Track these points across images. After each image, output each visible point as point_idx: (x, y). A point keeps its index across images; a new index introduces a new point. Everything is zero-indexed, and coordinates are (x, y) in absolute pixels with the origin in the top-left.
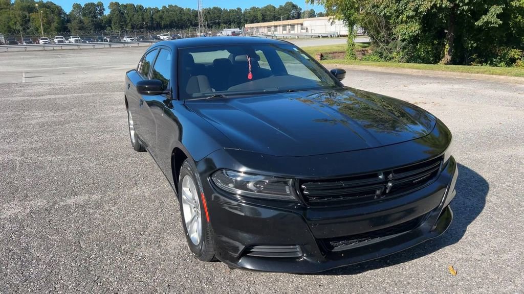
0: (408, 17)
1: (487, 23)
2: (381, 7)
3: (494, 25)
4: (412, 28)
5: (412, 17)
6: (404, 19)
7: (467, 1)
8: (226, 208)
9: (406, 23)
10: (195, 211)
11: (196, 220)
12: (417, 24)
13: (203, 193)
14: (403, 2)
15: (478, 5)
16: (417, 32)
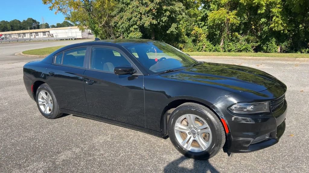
0: (135, 29)
1: (172, 32)
2: (120, 23)
3: (175, 33)
4: (138, 34)
5: (137, 29)
6: (133, 30)
7: (164, 21)
8: (244, 122)
9: (134, 32)
10: (190, 134)
11: (192, 139)
12: (139, 32)
13: (224, 119)
14: (131, 21)
15: (168, 23)
16: (140, 36)
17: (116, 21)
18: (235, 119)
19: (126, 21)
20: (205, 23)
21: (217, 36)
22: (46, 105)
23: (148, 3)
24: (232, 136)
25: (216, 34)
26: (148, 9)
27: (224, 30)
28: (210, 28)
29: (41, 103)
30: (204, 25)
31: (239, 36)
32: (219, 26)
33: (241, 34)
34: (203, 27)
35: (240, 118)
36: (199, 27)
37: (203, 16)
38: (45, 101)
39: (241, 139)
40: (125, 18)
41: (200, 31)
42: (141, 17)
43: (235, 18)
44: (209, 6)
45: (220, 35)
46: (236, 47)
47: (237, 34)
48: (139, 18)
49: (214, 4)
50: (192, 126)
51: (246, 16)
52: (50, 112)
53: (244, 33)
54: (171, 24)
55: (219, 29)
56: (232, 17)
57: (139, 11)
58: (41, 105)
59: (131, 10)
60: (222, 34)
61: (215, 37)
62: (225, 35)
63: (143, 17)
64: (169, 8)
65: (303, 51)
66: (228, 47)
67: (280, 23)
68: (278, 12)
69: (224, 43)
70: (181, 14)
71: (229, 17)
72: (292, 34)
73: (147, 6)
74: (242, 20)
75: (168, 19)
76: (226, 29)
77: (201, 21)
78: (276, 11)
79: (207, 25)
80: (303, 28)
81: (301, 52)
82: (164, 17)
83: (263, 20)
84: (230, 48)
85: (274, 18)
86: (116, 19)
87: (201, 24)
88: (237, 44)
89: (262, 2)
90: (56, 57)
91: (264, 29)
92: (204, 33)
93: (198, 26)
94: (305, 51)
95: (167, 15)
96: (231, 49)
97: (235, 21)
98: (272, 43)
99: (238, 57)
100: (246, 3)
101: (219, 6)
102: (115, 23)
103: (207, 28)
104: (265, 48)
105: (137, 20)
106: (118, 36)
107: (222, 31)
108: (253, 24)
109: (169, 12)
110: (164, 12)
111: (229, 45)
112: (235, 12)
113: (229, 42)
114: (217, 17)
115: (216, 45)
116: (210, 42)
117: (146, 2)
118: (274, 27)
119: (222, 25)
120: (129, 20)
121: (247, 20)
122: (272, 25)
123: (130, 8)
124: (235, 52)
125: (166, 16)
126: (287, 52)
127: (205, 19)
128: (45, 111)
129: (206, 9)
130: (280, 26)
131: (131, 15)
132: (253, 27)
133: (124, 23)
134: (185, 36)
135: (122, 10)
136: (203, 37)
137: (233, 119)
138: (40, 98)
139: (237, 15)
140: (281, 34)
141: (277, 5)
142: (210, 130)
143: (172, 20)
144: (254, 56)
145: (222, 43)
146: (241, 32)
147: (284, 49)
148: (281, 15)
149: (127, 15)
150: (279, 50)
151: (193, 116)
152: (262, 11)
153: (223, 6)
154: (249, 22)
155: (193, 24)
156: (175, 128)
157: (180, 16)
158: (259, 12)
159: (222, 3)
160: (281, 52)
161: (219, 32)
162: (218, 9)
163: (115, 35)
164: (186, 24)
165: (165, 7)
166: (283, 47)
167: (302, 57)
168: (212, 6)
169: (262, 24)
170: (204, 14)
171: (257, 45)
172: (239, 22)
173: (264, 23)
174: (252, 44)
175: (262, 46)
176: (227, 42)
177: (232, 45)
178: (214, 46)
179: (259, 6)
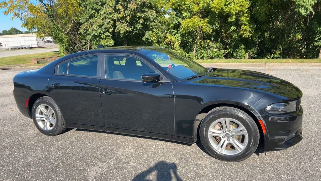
0: (106, 36)
1: (147, 39)
2: (90, 30)
3: (150, 41)
4: (110, 42)
5: (109, 36)
7: (138, 28)
8: (279, 121)
9: (105, 39)
10: (224, 138)
11: (227, 142)
12: (112, 40)
13: (262, 119)
14: (103, 27)
15: (141, 30)
16: (112, 44)
17: (86, 28)
18: (272, 119)
19: (97, 28)
20: (178, 31)
21: (190, 44)
22: (46, 121)
23: (120, 10)
24: (269, 136)
25: (189, 41)
26: (120, 16)
27: (196, 38)
28: (183, 35)
29: (39, 118)
30: (177, 33)
31: (211, 43)
32: (192, 34)
33: (213, 42)
34: (175, 35)
35: (276, 117)
36: (172, 35)
37: (176, 24)
38: (44, 116)
39: (277, 137)
40: (96, 25)
41: (173, 38)
42: (114, 24)
43: (207, 26)
44: (181, 14)
45: (193, 42)
46: (208, 54)
47: (209, 42)
48: (111, 25)
49: (186, 12)
50: (227, 129)
51: (218, 24)
52: (52, 128)
53: (216, 40)
54: (145, 32)
55: (192, 37)
56: (204, 25)
57: (112, 18)
58: (39, 121)
59: (102, 17)
60: (194, 41)
61: (187, 45)
62: (198, 42)
63: (118, 23)
64: (143, 15)
65: (269, 57)
66: (201, 55)
68: (246, 21)
69: (197, 51)
70: (155, 22)
71: (201, 25)
72: (259, 41)
73: (120, 13)
74: (214, 28)
75: (142, 26)
76: (199, 37)
77: (174, 29)
78: (245, 20)
79: (179, 33)
80: (268, 35)
81: (267, 58)
82: (138, 25)
83: (233, 28)
84: (202, 55)
85: (243, 26)
86: (86, 25)
87: (173, 32)
88: (208, 51)
89: (232, 11)
90: (58, 66)
91: (233, 37)
92: (177, 41)
93: (170, 34)
94: (270, 57)
95: (141, 22)
96: (204, 57)
97: (207, 29)
98: (241, 50)
99: (214, 64)
100: (218, 11)
101: (192, 14)
102: (85, 30)
103: (180, 36)
104: (235, 55)
105: (110, 28)
106: (84, 44)
107: (194, 39)
108: (224, 32)
109: (143, 20)
110: (137, 19)
111: (202, 52)
112: (206, 20)
113: (202, 50)
114: (191, 24)
115: (189, 52)
116: (183, 50)
117: (118, 9)
119: (195, 33)
120: (100, 26)
121: (218, 28)
122: (242, 32)
123: (101, 14)
124: (207, 59)
125: (139, 23)
126: (254, 58)
127: (177, 26)
128: (44, 127)
129: (178, 16)
130: (248, 33)
131: (103, 22)
132: (224, 35)
133: (95, 30)
134: (157, 44)
135: (92, 16)
136: (177, 45)
137: (270, 119)
138: (37, 114)
139: (209, 22)
140: (249, 41)
141: (245, 13)
142: (246, 131)
143: (146, 27)
144: (228, 63)
145: (195, 51)
146: (212, 40)
147: (252, 56)
148: (248, 23)
149: (97, 21)
150: (247, 57)
151: (228, 120)
152: (232, 19)
153: (195, 14)
154: (220, 30)
155: (166, 32)
156: (209, 133)
157: (153, 24)
158: (230, 20)
159: (195, 11)
160: (249, 58)
161: (192, 40)
162: (191, 17)
163: (81, 43)
164: (157, 32)
165: (139, 14)
166: (251, 53)
167: (272, 63)
168: (185, 14)
169: (231, 32)
170: (176, 22)
171: (227, 52)
172: (211, 30)
173: (234, 31)
174: (223, 51)
175: (232, 53)
176: (200, 49)
177: (204, 52)
178: (188, 53)
179: (229, 15)
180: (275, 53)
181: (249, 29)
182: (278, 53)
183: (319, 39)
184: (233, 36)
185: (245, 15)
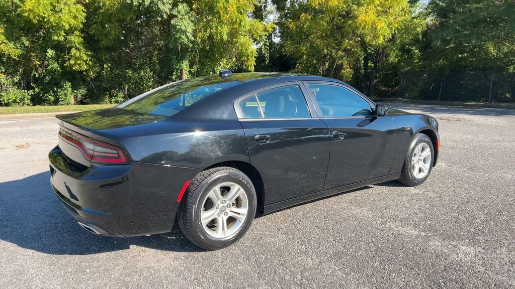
22: (220, 218)
67: (85, 59)
68: (78, 42)
78: (76, 41)
80: (109, 69)
83: (51, 52)
85: (73, 51)
91: (50, 67)
94: (111, 102)
98: (65, 90)
100: (37, 20)
104: (50, 98)
108: (35, 58)
118: (75, 64)
122: (72, 62)
132: (37, 62)
142: (430, 152)
146: (3, 70)
147: (79, 100)
148: (84, 48)
150: (72, 101)
160: (74, 103)
171: (32, 93)
180: (117, 95)
181: (85, 58)
182: (121, 96)
183: (176, 78)
184: (49, 65)
185: (76, 32)
